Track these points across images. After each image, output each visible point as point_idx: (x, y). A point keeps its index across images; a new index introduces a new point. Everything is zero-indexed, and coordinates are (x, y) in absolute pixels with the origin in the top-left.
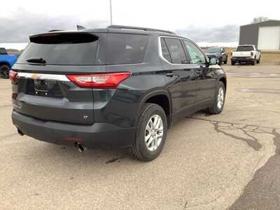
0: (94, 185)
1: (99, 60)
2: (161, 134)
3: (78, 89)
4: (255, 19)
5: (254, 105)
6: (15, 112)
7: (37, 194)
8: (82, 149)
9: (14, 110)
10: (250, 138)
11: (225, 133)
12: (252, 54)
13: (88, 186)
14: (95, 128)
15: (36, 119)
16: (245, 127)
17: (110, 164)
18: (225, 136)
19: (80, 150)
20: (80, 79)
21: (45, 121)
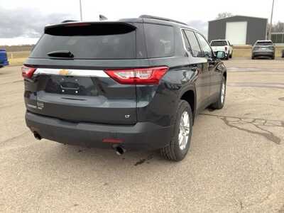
0: (134, 189)
1: (140, 53)
2: (188, 132)
3: (119, 85)
4: (219, 15)
5: (249, 99)
6: (29, 114)
7: (76, 205)
8: (121, 152)
9: (28, 111)
10: (264, 132)
11: (239, 128)
12: (226, 49)
13: (129, 191)
14: (137, 128)
15: (62, 120)
16: (253, 121)
17: (139, 165)
18: (241, 131)
19: (118, 153)
20: (120, 75)
21: (75, 122)
